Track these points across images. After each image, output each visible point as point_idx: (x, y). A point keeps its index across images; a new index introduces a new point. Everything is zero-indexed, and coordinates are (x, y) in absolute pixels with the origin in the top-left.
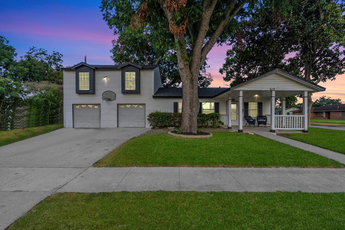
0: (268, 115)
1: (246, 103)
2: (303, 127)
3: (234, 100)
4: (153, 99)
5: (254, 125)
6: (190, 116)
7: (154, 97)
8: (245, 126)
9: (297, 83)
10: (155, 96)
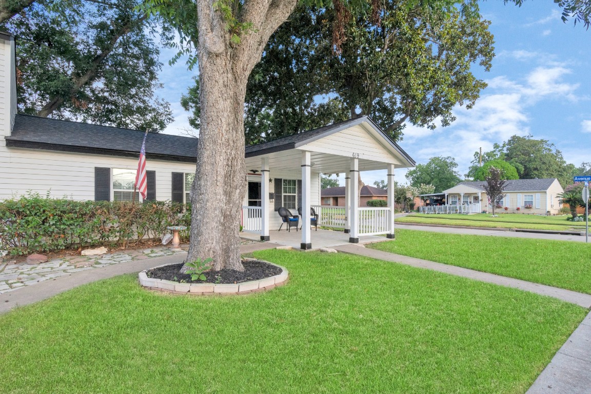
0: (316, 206)
1: (279, 179)
2: (390, 228)
3: (257, 171)
4: (5, 149)
5: (296, 227)
6: (225, 216)
7: (11, 143)
8: (279, 230)
9: (385, 148)
10: (15, 138)
